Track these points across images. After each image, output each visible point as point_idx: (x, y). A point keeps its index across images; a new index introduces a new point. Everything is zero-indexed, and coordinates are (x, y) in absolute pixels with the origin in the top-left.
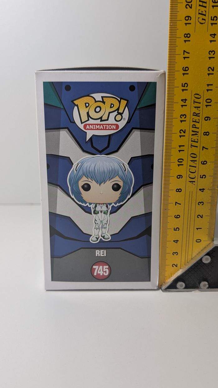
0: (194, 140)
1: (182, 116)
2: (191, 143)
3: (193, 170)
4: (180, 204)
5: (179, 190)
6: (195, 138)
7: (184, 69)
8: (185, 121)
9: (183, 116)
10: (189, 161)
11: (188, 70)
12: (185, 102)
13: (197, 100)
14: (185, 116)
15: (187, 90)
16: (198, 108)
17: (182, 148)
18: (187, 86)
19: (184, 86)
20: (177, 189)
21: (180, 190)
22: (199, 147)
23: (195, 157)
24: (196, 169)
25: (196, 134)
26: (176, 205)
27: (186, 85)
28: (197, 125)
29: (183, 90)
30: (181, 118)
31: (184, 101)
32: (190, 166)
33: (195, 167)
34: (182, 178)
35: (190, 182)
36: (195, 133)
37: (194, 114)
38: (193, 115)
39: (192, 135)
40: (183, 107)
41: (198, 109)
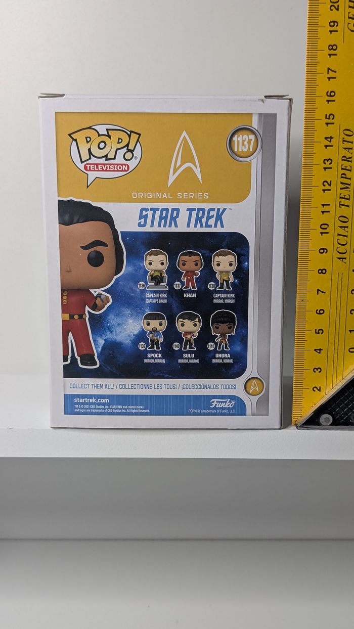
0: (343, 197)
1: (326, 161)
2: (339, 200)
3: (343, 240)
4: (324, 293)
5: (322, 271)
6: (345, 193)
7: (329, 94)
8: (331, 168)
9: (328, 160)
10: (336, 227)
11: (334, 95)
12: (331, 140)
13: (347, 138)
14: (330, 161)
15: (333, 124)
16: (350, 150)
17: (326, 208)
18: (333, 119)
19: (329, 118)
20: (320, 270)
21: (324, 271)
22: (351, 207)
23: (346, 221)
24: (348, 239)
25: (347, 188)
26: (318, 294)
27: (332, 117)
28: (348, 174)
29: (327, 124)
30: (325, 164)
31: (329, 140)
32: (338, 235)
33: (347, 236)
34: (326, 252)
35: (339, 258)
36: (346, 186)
37: (344, 158)
38: (343, 160)
39: (341, 189)
40: (328, 147)
41: (348, 151)
